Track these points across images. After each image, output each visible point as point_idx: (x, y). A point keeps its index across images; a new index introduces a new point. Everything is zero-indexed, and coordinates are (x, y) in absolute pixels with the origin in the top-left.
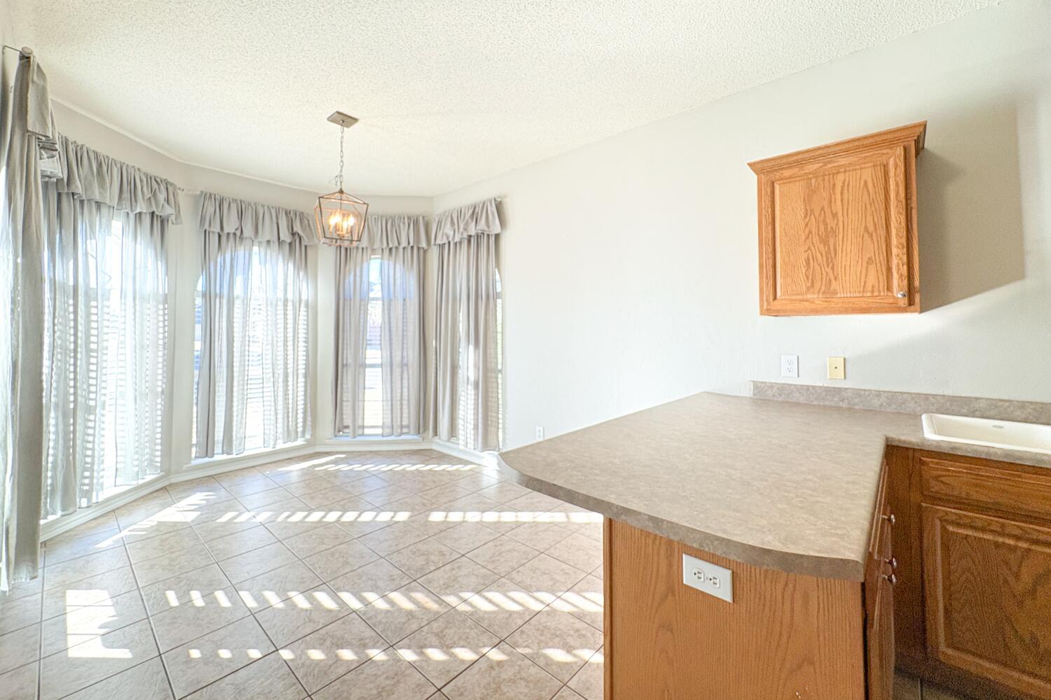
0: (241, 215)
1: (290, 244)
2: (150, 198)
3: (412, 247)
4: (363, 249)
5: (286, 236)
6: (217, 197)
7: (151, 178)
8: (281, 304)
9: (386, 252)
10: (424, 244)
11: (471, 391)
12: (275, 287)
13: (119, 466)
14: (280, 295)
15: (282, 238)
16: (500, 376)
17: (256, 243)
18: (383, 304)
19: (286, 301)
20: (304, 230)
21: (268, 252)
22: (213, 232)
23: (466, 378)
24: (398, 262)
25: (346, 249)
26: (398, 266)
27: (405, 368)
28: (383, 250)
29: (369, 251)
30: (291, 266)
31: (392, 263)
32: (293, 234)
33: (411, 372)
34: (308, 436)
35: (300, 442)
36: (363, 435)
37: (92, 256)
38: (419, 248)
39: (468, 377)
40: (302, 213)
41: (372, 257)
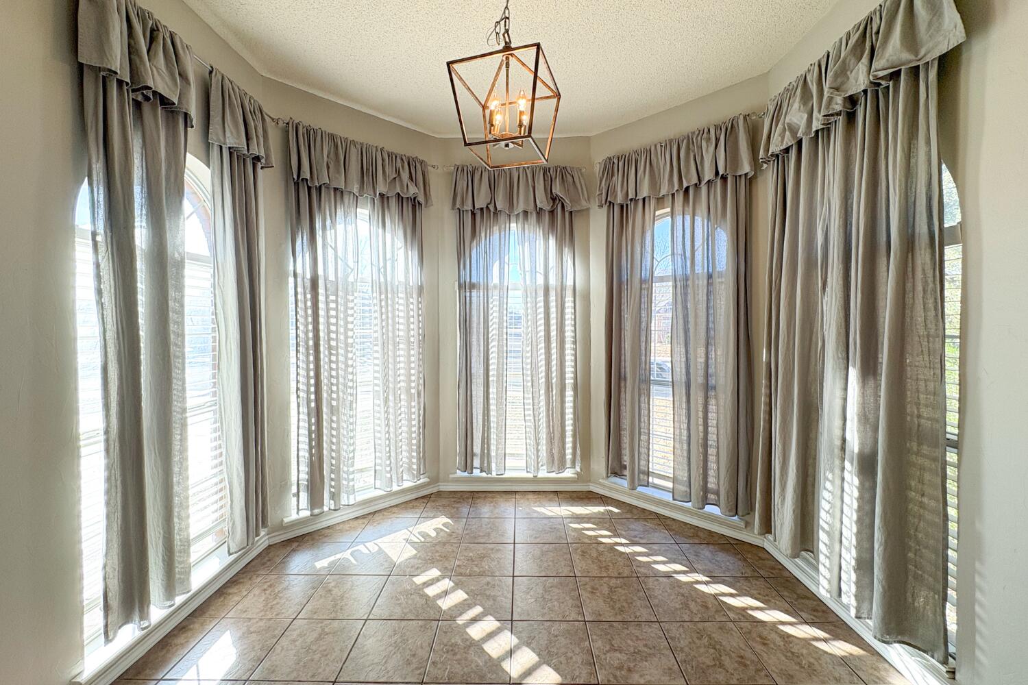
0: (492, 186)
1: (552, 212)
2: (395, 178)
3: (724, 178)
4: (644, 199)
5: (543, 201)
6: (470, 168)
7: (396, 157)
8: (541, 293)
9: (680, 198)
10: (746, 168)
11: (853, 480)
12: (534, 272)
13: (377, 468)
14: (540, 280)
15: (539, 205)
16: (952, 457)
17: (513, 219)
18: (675, 287)
19: (547, 290)
20: (567, 191)
21: (526, 226)
22: (466, 211)
23: (838, 443)
24: (698, 211)
25: (622, 206)
26: (698, 220)
27: (712, 393)
28: (673, 195)
29: (653, 202)
30: (552, 242)
31: (688, 218)
32: (554, 199)
33: (722, 403)
34: (578, 469)
35: (568, 473)
36: (647, 485)
37: (331, 246)
38: (736, 178)
39: (844, 440)
40: (565, 168)
41: (658, 213)
